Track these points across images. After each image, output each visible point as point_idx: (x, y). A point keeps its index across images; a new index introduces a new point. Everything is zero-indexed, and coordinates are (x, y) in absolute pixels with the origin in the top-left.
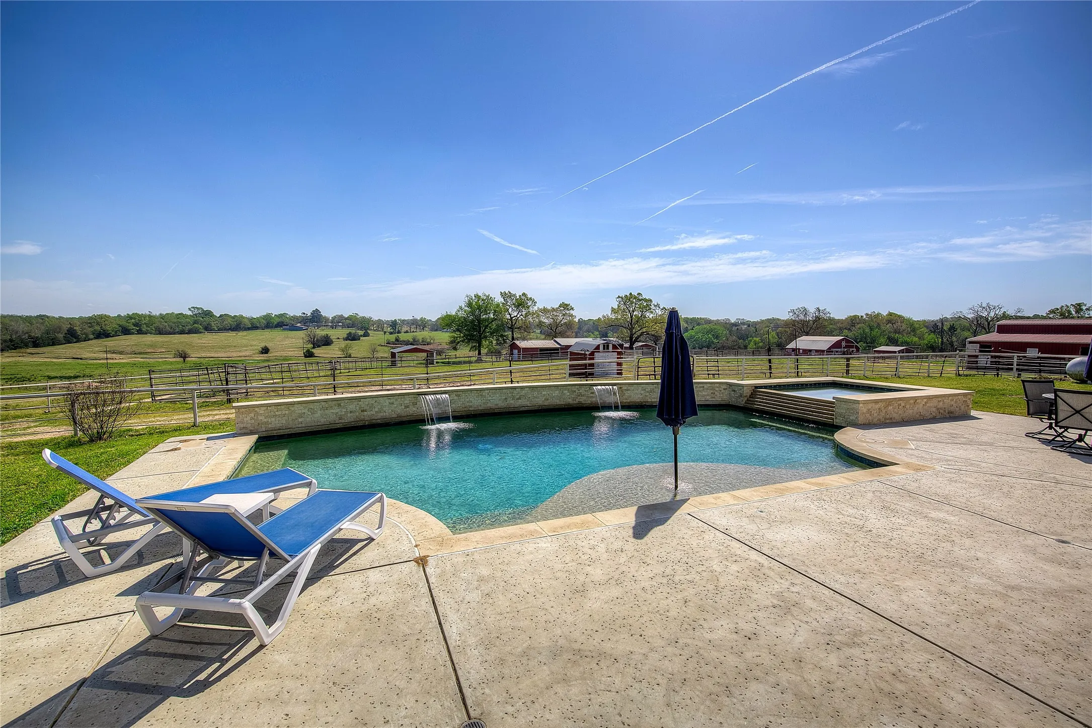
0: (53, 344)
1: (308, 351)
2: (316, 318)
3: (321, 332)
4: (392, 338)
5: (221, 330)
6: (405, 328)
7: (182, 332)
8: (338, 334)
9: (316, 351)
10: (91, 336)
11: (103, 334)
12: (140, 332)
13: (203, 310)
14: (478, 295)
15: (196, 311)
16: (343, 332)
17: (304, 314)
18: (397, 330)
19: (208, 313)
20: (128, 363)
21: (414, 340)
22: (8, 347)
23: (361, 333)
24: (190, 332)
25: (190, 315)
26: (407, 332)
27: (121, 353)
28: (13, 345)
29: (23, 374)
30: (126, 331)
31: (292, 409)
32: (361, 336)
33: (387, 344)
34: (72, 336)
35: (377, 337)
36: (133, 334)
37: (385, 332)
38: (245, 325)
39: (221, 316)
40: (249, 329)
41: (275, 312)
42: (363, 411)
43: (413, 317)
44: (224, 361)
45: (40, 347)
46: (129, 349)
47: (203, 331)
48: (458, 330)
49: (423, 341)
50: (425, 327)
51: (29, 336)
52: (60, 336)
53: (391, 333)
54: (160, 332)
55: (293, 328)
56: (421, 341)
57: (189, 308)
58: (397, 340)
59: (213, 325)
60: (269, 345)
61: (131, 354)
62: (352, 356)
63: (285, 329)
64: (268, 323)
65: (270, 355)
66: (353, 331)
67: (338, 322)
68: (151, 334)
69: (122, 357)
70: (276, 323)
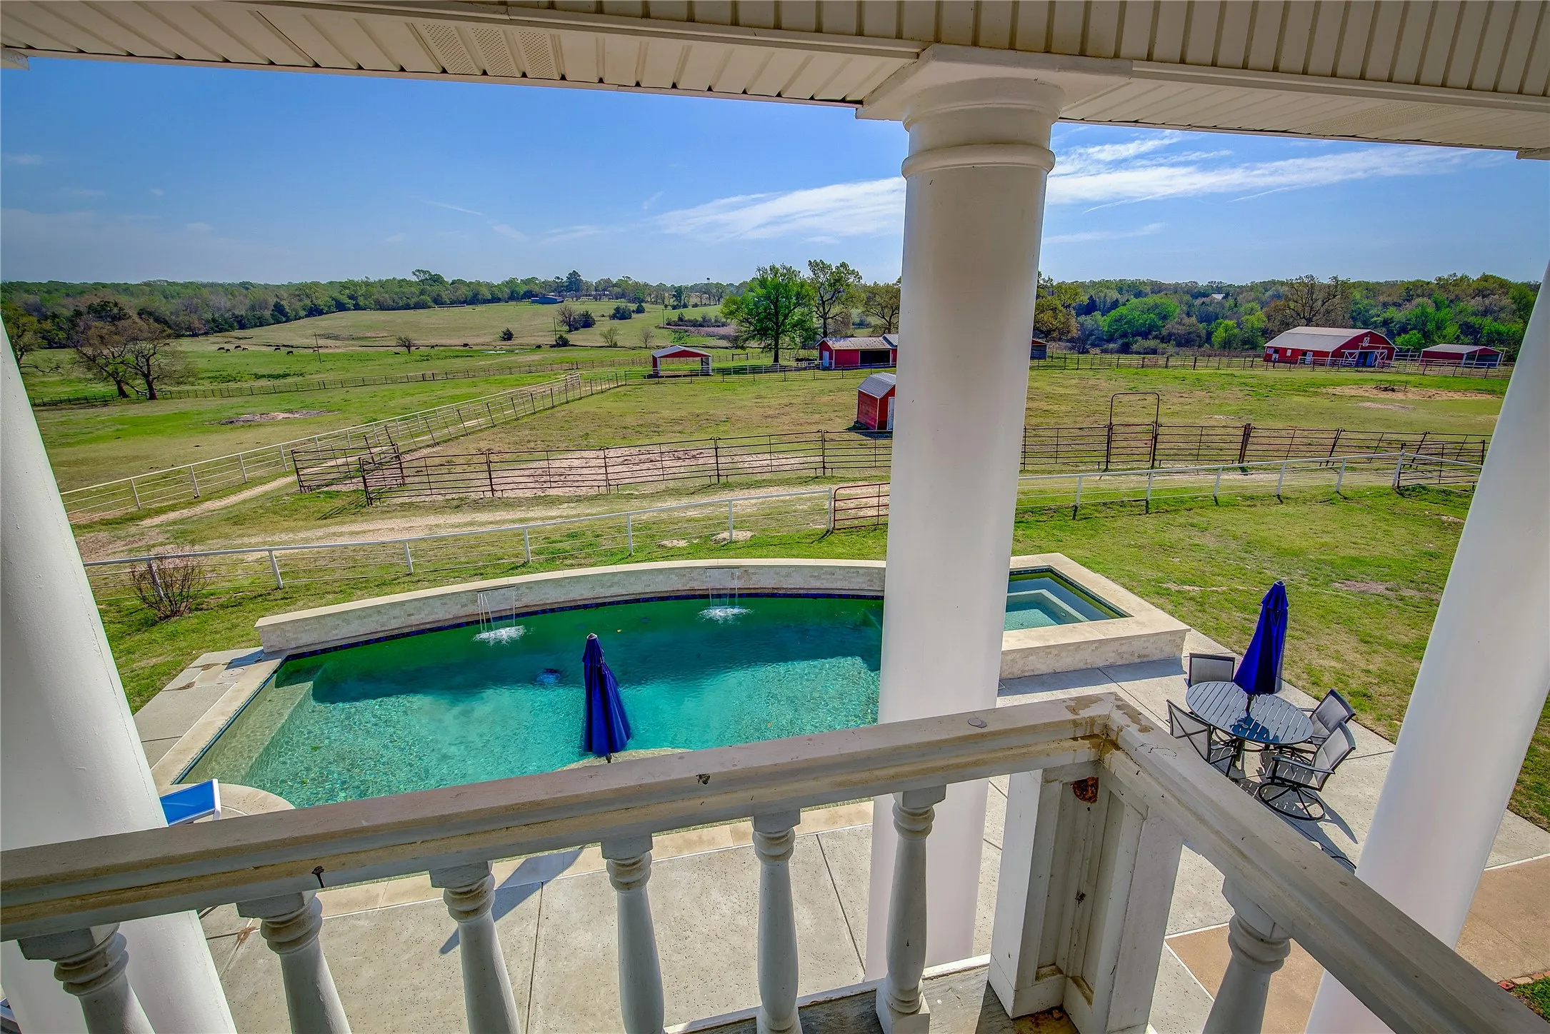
0: (261, 325)
1: (561, 337)
2: (573, 285)
3: (578, 307)
4: (674, 315)
5: (454, 303)
6: (694, 300)
7: (407, 307)
8: (601, 309)
9: (573, 338)
10: (302, 313)
11: (315, 310)
12: (357, 307)
13: (430, 274)
14: (774, 268)
15: (422, 277)
16: (608, 306)
17: (558, 278)
18: (683, 302)
19: (437, 279)
20: (344, 355)
21: (704, 318)
22: (212, 329)
23: (633, 307)
24: (418, 306)
25: (416, 282)
26: (695, 306)
27: (336, 338)
28: (217, 327)
29: (230, 371)
30: (341, 307)
31: (323, 622)
32: (633, 311)
33: (668, 324)
34: (279, 313)
35: (655, 314)
36: (349, 309)
37: (666, 306)
38: (483, 295)
39: (453, 283)
40: (489, 301)
41: (521, 276)
42: (409, 615)
43: (708, 279)
44: (457, 351)
45: (247, 328)
46: (346, 333)
47: (432, 304)
48: (747, 320)
49: (716, 321)
50: (721, 297)
51: (233, 314)
52: (267, 313)
53: (674, 308)
54: (382, 307)
55: (545, 301)
56: (713, 321)
57: (413, 272)
58: (681, 319)
59: (444, 296)
60: (513, 327)
61: (348, 339)
62: (619, 344)
63: (533, 302)
64: (512, 293)
65: (515, 342)
66: (622, 303)
67: (604, 290)
68: (371, 309)
69: (339, 343)
70: (522, 292)
